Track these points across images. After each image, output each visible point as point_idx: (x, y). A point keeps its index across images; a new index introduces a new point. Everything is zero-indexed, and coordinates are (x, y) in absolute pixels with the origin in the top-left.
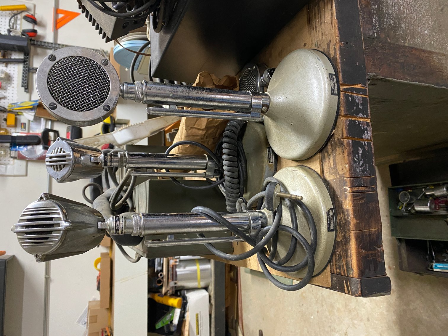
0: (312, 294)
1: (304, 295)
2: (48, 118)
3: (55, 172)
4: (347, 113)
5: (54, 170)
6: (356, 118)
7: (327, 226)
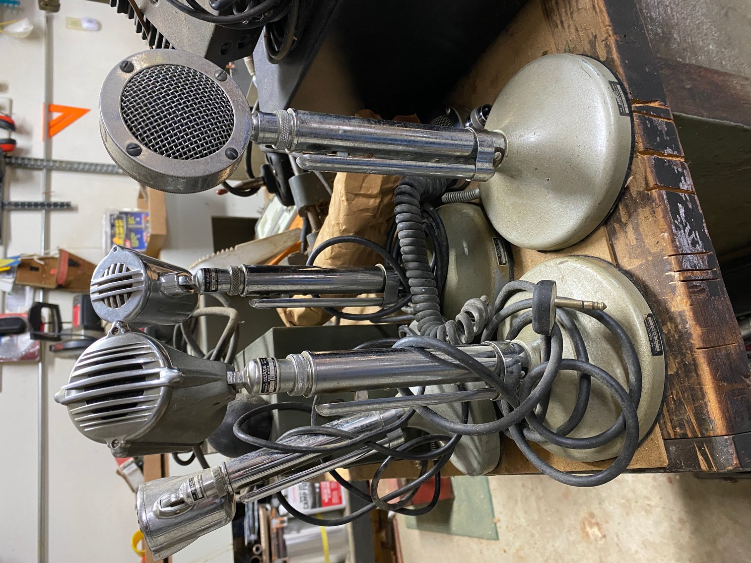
0: (535, 549)
1: (521, 553)
2: (38, 285)
3: (110, 309)
4: (648, 146)
5: (110, 306)
6: (663, 155)
7: (649, 346)
